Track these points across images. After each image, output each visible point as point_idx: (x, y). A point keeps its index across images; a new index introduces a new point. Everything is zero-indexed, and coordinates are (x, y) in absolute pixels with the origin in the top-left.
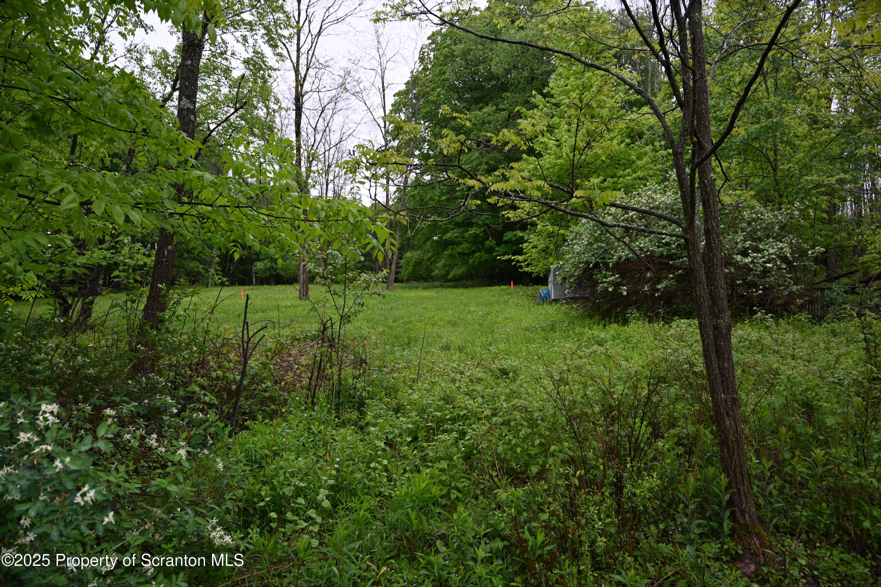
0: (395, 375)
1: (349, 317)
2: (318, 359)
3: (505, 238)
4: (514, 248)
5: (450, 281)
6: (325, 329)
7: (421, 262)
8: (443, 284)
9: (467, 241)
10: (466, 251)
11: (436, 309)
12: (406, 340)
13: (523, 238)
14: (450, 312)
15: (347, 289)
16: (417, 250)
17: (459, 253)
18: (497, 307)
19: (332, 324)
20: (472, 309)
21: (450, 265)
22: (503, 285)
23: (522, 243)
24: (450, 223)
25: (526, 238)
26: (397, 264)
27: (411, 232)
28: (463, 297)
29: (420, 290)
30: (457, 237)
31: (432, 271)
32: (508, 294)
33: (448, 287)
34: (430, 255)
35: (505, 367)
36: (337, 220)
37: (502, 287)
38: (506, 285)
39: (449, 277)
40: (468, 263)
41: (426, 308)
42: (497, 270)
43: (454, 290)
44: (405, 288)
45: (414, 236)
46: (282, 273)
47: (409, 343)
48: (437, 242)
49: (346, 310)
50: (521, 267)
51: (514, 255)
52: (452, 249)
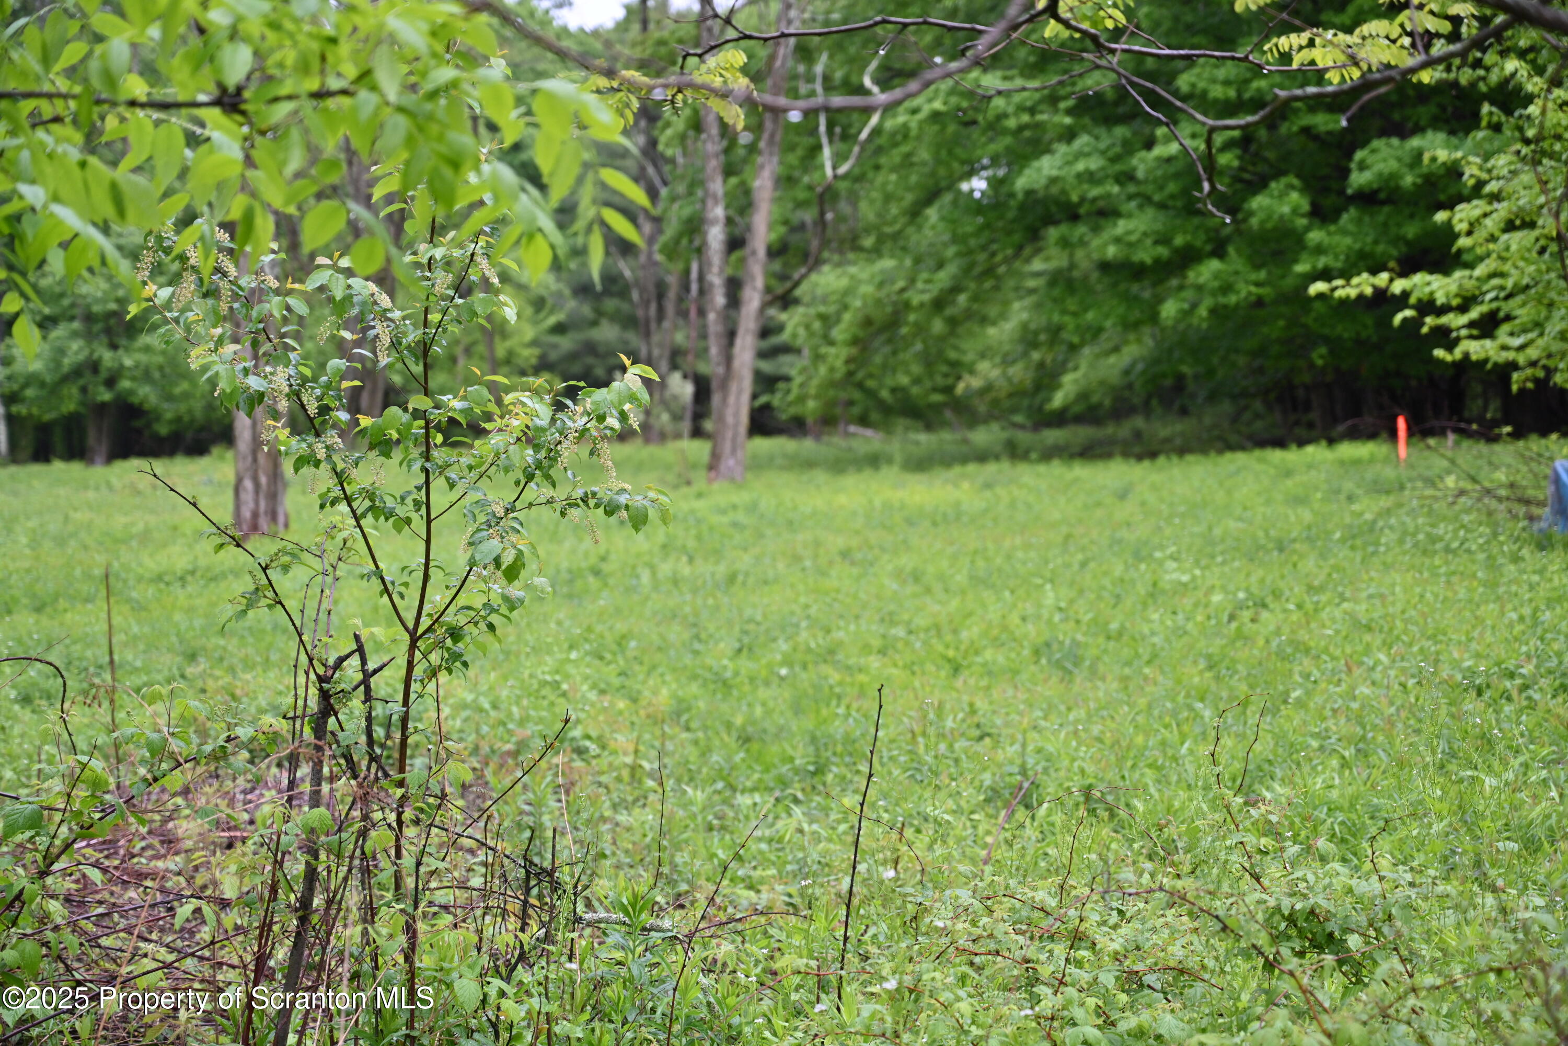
0: (724, 949)
1: (455, 634)
2: (296, 867)
3: (1358, 179)
4: (1411, 230)
5: (1060, 419)
6: (327, 707)
7: (894, 322)
8: (1024, 438)
9: (1146, 200)
10: (1145, 255)
11: (977, 581)
12: (802, 757)
13: (1454, 171)
14: (1049, 597)
15: (438, 484)
16: (876, 252)
17: (1105, 267)
18: (1309, 564)
19: (367, 676)
20: (1173, 574)
21: (1055, 331)
22: (1354, 435)
23: (1450, 206)
24: (1053, 100)
25: (1472, 171)
26: (765, 332)
27: (839, 158)
28: (1127, 510)
29: (890, 473)
30: (1090, 177)
31: (957, 368)
32: (1379, 488)
33: (1049, 454)
34: (944, 278)
35: (1320, 900)
36: (320, 95)
37: (1348, 450)
38: (1372, 436)
39: (1058, 400)
40: (1154, 318)
41: (916, 576)
42: (1319, 356)
43: (1081, 471)
44: (809, 464)
45: (856, 178)
46: (146, 394)
47: (820, 770)
48: (977, 207)
49: (437, 597)
50: (1444, 337)
51: (1407, 268)
52: (1065, 243)
